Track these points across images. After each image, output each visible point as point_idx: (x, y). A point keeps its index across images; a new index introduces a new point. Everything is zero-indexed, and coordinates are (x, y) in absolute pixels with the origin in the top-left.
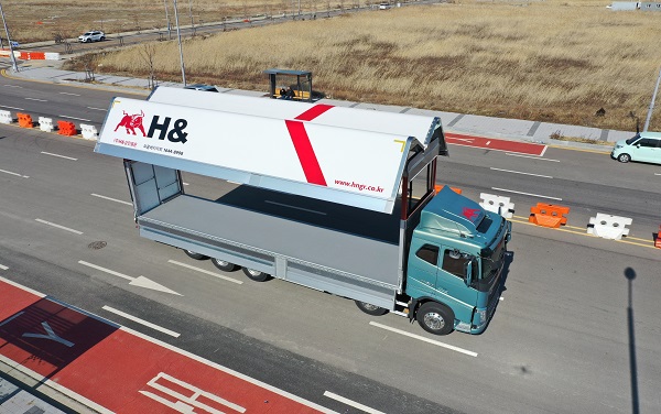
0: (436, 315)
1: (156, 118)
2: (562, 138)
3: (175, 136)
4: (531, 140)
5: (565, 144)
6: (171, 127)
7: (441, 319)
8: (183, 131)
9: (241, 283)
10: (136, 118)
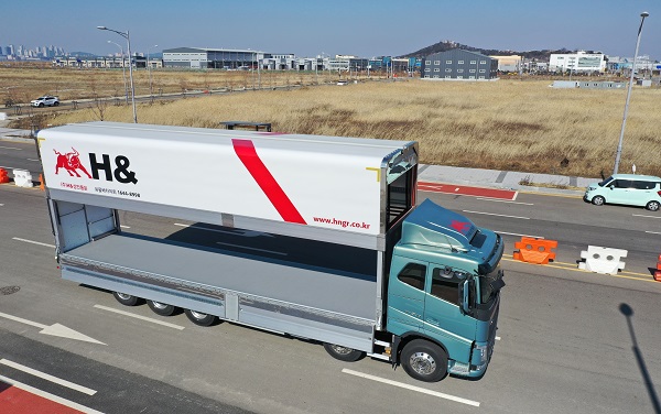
0: (426, 356)
1: (92, 156)
2: (532, 184)
3: (123, 176)
4: (501, 186)
5: (535, 190)
6: (114, 167)
7: (431, 360)
8: (129, 170)
9: (182, 328)
10: (70, 157)
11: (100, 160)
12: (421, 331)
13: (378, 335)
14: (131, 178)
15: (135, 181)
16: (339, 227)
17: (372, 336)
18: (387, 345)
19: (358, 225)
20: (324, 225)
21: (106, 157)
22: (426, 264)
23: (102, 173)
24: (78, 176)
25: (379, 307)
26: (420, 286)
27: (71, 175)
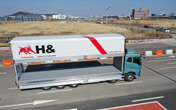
1: (37, 47)
3: (49, 51)
6: (46, 48)
8: (52, 49)
9: (71, 90)
10: (27, 48)
11: (40, 47)
12: (131, 71)
13: (123, 75)
14: (53, 51)
15: (54, 52)
16: (115, 53)
17: (121, 75)
18: (124, 76)
19: (119, 52)
20: (112, 53)
21: (43, 47)
22: (132, 57)
23: (41, 51)
24: (30, 54)
25: (122, 68)
26: (131, 62)
27: (26, 54)
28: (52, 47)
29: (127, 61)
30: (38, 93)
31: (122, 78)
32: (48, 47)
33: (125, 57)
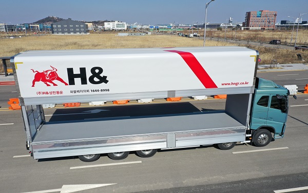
1: (70, 71)
3: (96, 79)
6: (89, 74)
8: (102, 75)
9: (141, 162)
10: (49, 73)
11: (77, 71)
12: (266, 125)
13: (248, 132)
14: (104, 80)
15: (106, 82)
16: (234, 86)
17: (245, 133)
18: (250, 135)
19: (243, 83)
20: (227, 86)
21: (83, 70)
22: (269, 95)
23: (78, 81)
24: (55, 85)
25: (248, 119)
26: (266, 105)
27: (48, 85)
28: (101, 70)
29: (258, 104)
30: (71, 168)
31: (247, 139)
32: (93, 70)
33: (254, 95)
